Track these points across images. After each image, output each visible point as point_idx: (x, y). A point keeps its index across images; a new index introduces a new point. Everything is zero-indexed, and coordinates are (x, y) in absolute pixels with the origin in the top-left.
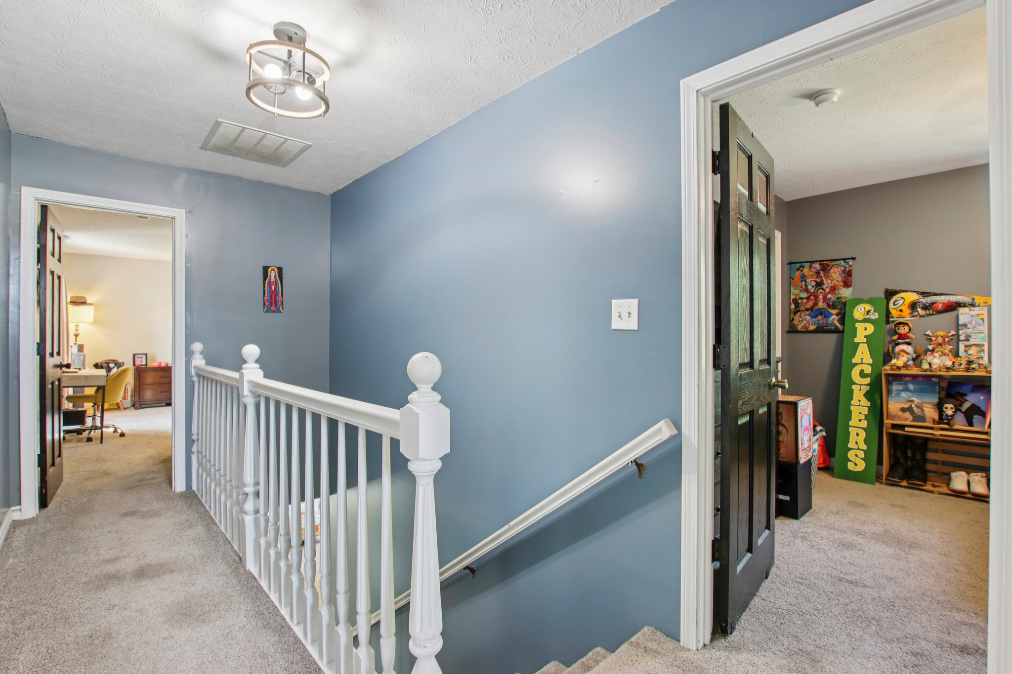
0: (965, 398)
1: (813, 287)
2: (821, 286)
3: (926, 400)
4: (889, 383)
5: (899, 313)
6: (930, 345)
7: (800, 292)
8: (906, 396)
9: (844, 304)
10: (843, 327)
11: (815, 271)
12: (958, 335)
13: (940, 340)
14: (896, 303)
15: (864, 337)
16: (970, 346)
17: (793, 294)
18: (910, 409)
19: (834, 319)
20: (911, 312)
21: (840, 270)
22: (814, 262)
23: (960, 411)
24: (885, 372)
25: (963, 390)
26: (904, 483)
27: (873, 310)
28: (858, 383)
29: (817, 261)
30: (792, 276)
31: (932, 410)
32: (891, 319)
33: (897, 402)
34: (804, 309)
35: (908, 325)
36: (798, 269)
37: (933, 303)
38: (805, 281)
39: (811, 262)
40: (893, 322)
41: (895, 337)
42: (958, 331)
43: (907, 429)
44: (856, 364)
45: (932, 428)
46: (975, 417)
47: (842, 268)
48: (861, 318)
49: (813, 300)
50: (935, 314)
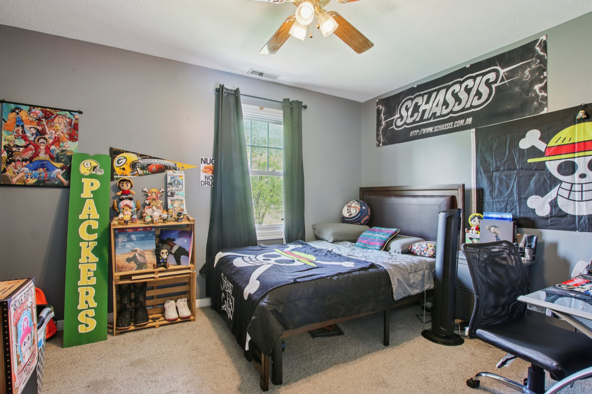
0: (174, 242)
1: (33, 134)
2: (43, 135)
3: (147, 248)
4: (116, 236)
5: (122, 171)
6: (147, 200)
7: (15, 138)
8: (131, 247)
9: (70, 158)
10: (68, 182)
11: (35, 116)
12: (166, 192)
13: (154, 196)
14: (120, 162)
15: (90, 192)
16: (174, 200)
17: (5, 140)
18: (134, 259)
19: (58, 173)
20: (132, 171)
21: (65, 121)
22: (34, 106)
23: (171, 253)
24: (114, 227)
25: (172, 235)
26: (132, 328)
27: (99, 166)
28: (86, 240)
29: (38, 107)
30: (4, 117)
31: (151, 256)
32: (115, 177)
33: (123, 254)
34: (21, 159)
35: (130, 183)
36: (13, 111)
37: (149, 165)
38: (23, 126)
39: (30, 106)
40: (117, 179)
41: (119, 193)
42: (166, 188)
43: (133, 278)
44: (84, 220)
45: (153, 273)
46: (182, 257)
47: (68, 120)
48: (88, 173)
49: (32, 150)
50: (150, 174)
